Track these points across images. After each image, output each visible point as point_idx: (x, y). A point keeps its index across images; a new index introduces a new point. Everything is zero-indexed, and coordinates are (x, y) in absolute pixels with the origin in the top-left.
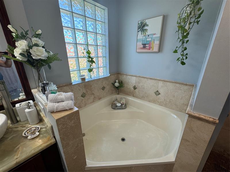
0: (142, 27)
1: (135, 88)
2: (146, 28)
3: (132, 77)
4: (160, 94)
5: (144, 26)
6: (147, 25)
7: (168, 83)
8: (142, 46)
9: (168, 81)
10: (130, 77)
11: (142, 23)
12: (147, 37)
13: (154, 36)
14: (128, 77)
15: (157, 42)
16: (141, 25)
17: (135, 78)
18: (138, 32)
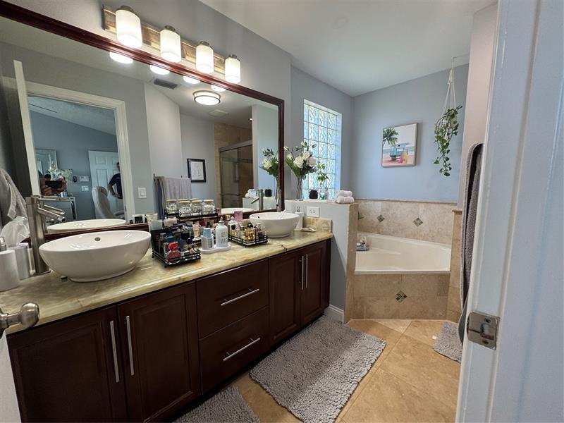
0: (389, 135)
1: (381, 219)
2: (394, 136)
3: (376, 203)
4: (422, 223)
5: (392, 134)
6: (397, 134)
7: (433, 205)
8: (390, 158)
9: (431, 203)
10: (372, 202)
11: (388, 131)
12: (397, 147)
13: (407, 146)
14: (369, 203)
15: (412, 153)
16: (388, 133)
17: (380, 203)
18: (385, 140)
